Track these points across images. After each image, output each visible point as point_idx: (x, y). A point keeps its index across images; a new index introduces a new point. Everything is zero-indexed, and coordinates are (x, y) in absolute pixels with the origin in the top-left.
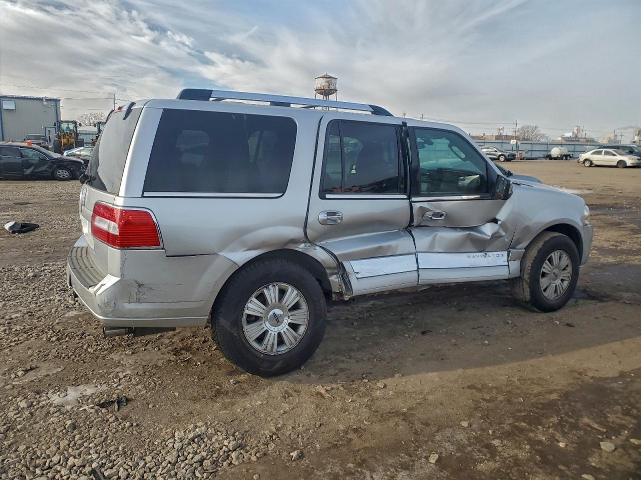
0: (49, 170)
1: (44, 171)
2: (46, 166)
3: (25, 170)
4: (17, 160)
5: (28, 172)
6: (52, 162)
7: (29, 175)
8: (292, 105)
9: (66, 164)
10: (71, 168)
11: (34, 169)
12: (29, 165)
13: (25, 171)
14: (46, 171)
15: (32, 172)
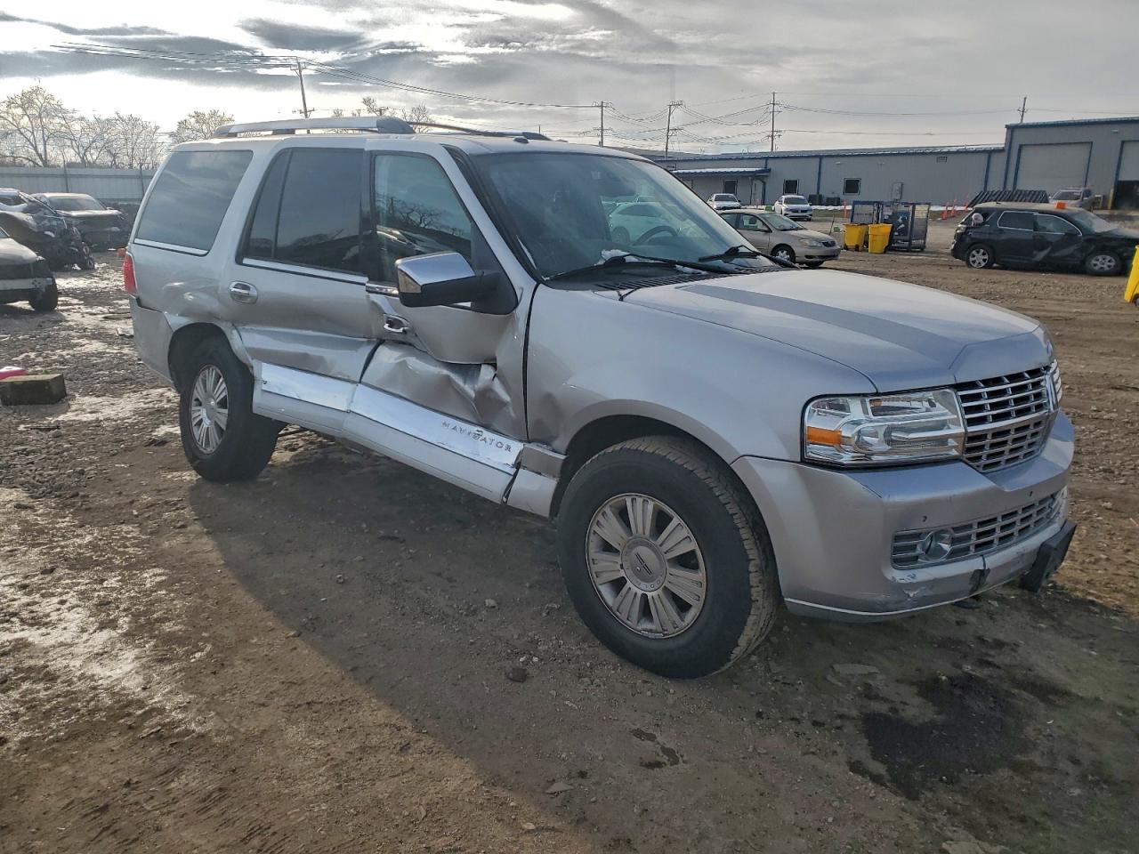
0: (1079, 255)
1: (1067, 256)
2: (1075, 247)
3: (1035, 252)
4: (1026, 233)
5: (1041, 255)
6: (1090, 241)
7: (1040, 262)
8: (297, 132)
9: (1114, 243)
10: (1123, 252)
11: (1049, 253)
12: (1041, 244)
13: (1036, 255)
14: (1071, 255)
15: (1047, 257)
